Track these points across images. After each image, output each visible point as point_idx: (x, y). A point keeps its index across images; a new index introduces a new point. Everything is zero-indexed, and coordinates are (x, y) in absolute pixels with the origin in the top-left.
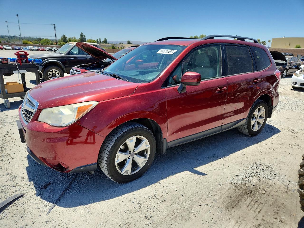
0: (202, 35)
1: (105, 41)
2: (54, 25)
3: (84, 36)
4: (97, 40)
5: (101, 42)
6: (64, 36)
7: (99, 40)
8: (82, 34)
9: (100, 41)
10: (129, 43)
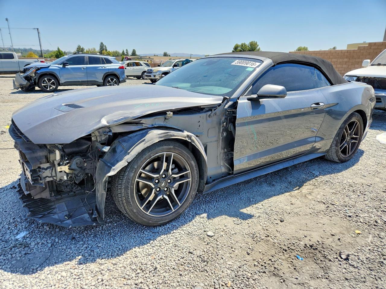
0: (252, 42)
1: (134, 53)
2: (38, 29)
3: (104, 47)
4: (123, 52)
5: (127, 55)
6: (79, 47)
7: (125, 52)
8: (102, 43)
9: (127, 52)
10: (165, 55)
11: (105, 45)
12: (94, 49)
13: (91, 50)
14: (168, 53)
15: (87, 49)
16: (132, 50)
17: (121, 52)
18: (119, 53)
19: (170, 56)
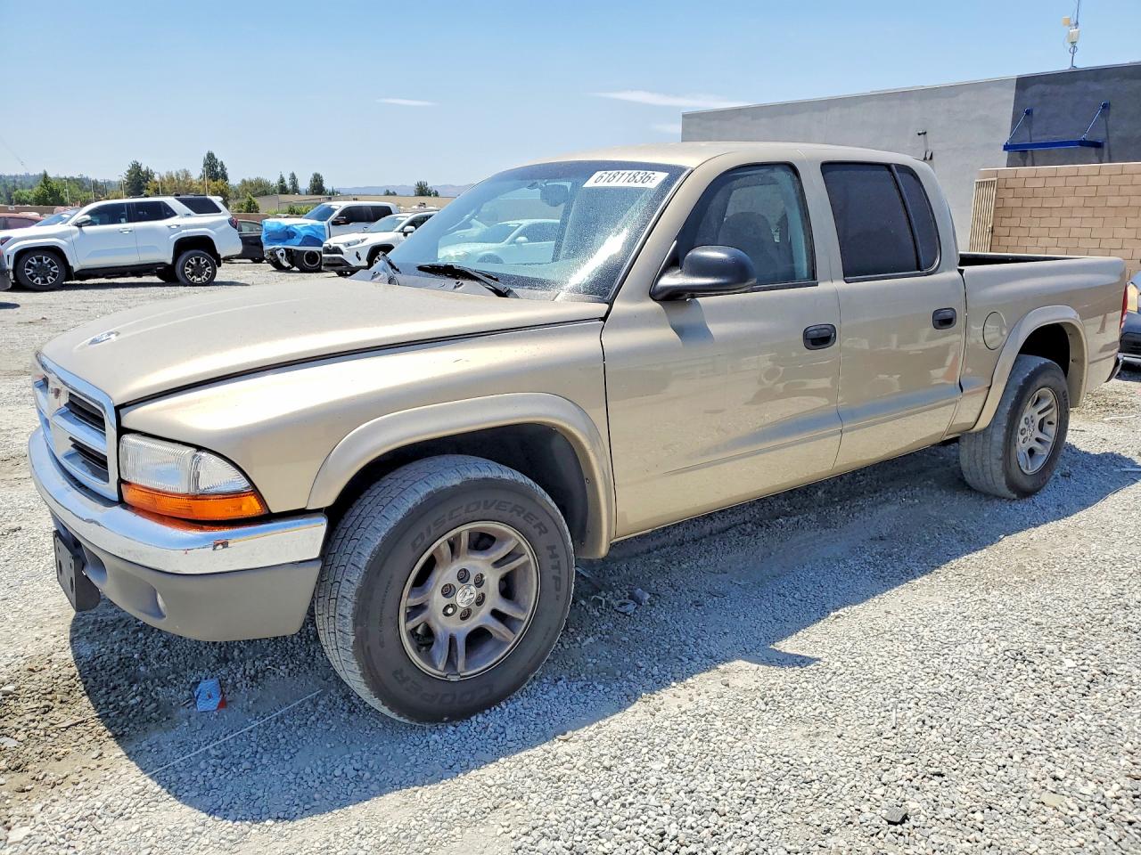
1: (317, 187)
3: (219, 168)
4: (282, 181)
5: (295, 190)
6: (136, 169)
7: (288, 182)
8: (211, 156)
9: (294, 184)
10: (422, 191)
11: (219, 161)
12: (187, 175)
13: (175, 178)
14: (429, 186)
15: (164, 174)
16: (311, 176)
17: (274, 181)
18: (267, 185)
19: (436, 195)
